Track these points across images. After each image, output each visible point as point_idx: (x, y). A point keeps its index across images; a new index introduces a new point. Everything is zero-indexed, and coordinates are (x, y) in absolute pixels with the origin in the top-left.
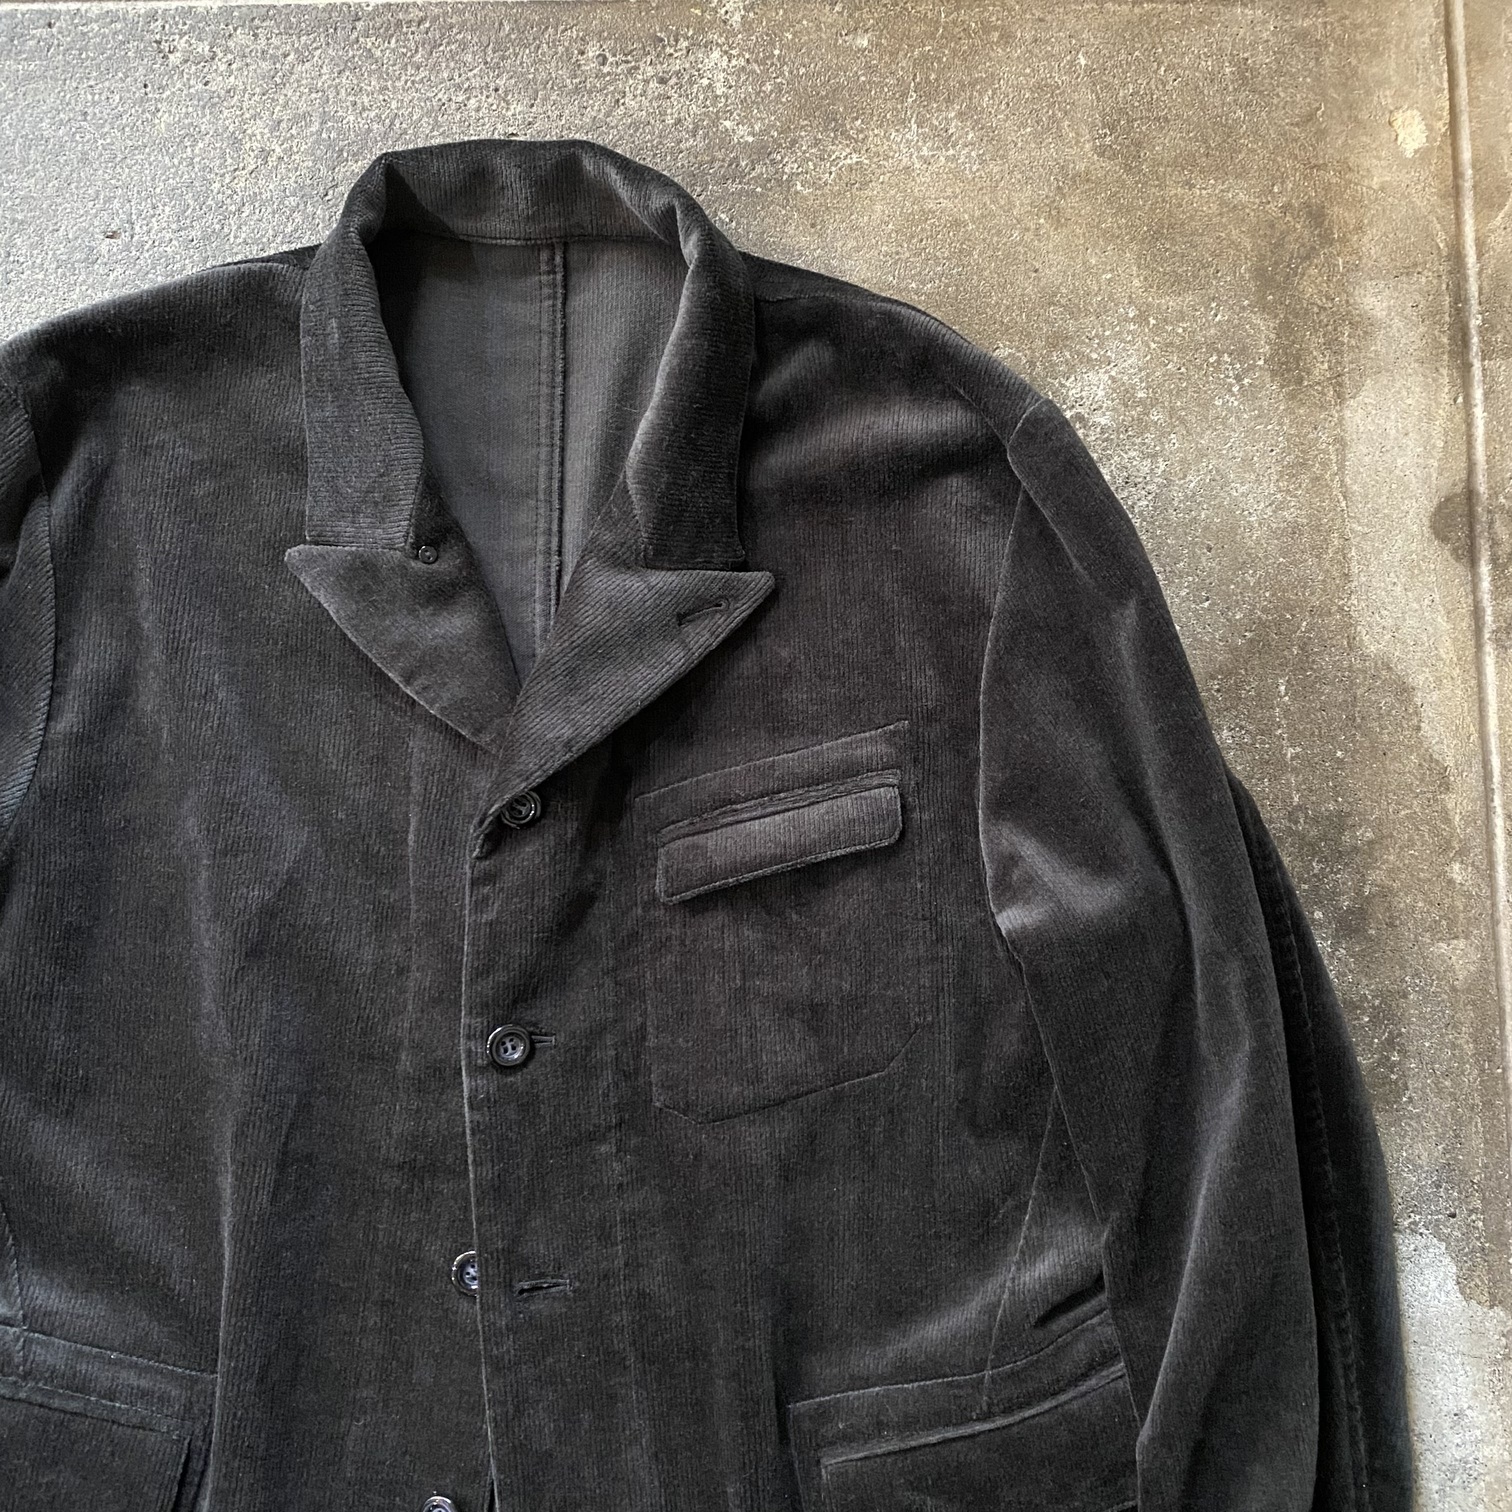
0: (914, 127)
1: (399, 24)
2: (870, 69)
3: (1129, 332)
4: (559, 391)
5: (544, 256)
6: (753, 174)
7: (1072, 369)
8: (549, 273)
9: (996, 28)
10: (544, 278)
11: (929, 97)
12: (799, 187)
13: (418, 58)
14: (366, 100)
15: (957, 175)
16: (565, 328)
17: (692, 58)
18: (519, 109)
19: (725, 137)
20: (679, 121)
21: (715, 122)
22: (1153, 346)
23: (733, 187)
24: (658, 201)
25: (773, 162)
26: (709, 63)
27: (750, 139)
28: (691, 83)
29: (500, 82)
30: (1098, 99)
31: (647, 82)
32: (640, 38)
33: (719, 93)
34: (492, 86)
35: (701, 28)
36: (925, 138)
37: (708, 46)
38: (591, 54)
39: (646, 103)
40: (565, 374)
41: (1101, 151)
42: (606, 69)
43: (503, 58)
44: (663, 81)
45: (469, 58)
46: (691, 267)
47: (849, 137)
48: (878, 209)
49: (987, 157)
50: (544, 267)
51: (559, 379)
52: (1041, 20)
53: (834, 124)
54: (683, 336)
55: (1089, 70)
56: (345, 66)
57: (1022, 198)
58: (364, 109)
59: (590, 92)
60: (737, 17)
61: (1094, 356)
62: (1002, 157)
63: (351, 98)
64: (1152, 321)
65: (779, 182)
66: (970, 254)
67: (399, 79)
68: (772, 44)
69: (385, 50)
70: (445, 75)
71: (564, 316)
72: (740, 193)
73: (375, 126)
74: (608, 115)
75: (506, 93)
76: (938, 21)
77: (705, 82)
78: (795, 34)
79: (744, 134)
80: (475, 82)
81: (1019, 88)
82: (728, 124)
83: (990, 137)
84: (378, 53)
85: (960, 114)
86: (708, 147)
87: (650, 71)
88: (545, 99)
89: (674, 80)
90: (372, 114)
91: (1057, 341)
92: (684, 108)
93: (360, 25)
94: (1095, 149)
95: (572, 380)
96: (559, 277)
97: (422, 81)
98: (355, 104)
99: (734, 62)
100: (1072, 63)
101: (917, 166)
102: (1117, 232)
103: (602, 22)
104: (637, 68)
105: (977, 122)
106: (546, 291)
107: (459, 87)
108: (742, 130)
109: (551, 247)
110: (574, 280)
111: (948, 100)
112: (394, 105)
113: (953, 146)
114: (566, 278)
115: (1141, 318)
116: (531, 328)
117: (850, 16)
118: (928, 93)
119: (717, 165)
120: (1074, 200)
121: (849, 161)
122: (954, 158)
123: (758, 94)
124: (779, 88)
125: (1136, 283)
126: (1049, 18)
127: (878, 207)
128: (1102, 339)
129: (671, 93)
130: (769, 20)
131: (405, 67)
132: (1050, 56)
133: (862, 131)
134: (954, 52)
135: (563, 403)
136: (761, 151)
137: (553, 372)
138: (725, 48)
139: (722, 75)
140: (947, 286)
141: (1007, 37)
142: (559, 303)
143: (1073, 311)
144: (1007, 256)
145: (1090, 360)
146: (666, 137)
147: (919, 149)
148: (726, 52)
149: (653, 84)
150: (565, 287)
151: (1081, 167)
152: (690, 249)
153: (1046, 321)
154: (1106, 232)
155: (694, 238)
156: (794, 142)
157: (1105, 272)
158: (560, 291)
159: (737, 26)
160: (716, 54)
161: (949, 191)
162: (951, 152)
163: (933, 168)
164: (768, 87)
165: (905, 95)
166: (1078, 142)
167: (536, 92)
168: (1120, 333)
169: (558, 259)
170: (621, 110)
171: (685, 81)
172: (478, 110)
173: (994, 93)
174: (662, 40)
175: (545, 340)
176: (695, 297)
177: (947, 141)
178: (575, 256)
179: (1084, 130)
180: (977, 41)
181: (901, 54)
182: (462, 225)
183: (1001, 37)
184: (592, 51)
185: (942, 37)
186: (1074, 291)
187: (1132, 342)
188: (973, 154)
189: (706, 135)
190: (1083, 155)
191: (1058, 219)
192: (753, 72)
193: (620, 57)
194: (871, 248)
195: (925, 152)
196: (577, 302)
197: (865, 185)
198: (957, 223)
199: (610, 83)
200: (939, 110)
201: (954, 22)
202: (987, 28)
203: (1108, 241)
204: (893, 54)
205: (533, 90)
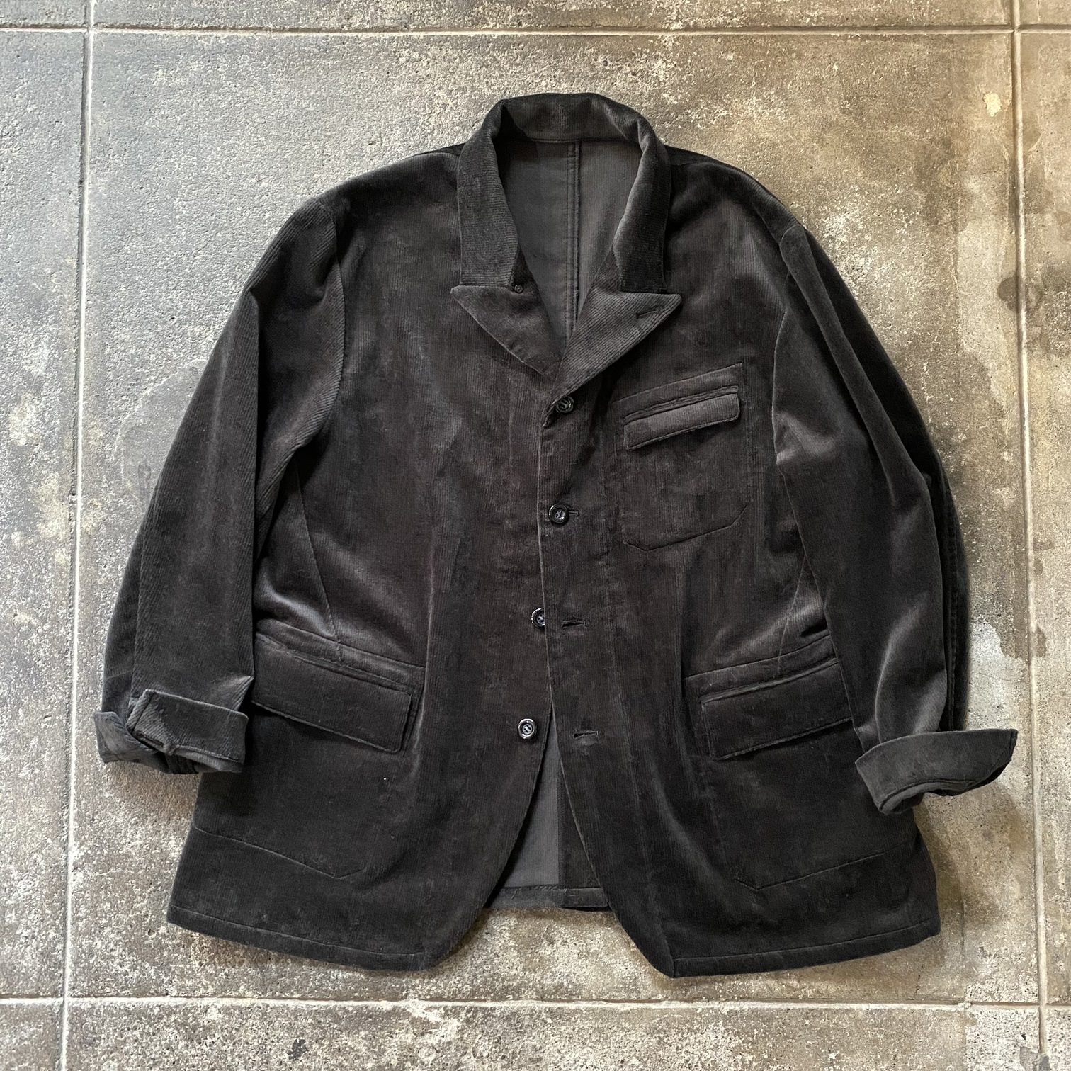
0: (755, 98)
1: (509, 45)
2: (733, 70)
3: (855, 198)
4: (577, 211)
5: (570, 148)
6: (677, 119)
7: (828, 215)
8: (572, 156)
9: (794, 51)
10: (570, 159)
11: (762, 84)
12: (699, 126)
13: (518, 61)
14: (493, 81)
15: (775, 122)
16: (579, 182)
17: (648, 63)
18: (566, 86)
19: (663, 103)
20: (642, 93)
21: (659, 94)
22: (867, 204)
23: (667, 125)
24: (629, 121)
25: (687, 114)
26: (656, 66)
27: (676, 103)
28: (648, 76)
29: (557, 73)
30: (843, 86)
31: (626, 74)
32: (624, 53)
33: (661, 80)
34: (553, 75)
35: (653, 49)
36: (759, 103)
37: (656, 57)
38: (600, 61)
39: (626, 85)
40: (580, 204)
41: (844, 111)
42: (607, 68)
43: (558, 62)
44: (634, 74)
45: (542, 61)
46: (644, 152)
47: (723, 103)
48: (736, 137)
49: (789, 113)
50: (570, 154)
51: (577, 206)
52: (816, 48)
53: (717, 97)
54: (640, 183)
55: (838, 72)
56: (483, 64)
57: (805, 134)
58: (492, 85)
59: (600, 79)
60: (670, 44)
61: (839, 208)
62: (797, 113)
63: (486, 80)
64: (867, 193)
65: (689, 123)
66: (780, 159)
67: (508, 71)
68: (687, 58)
69: (502, 57)
70: (531, 69)
71: (579, 177)
72: (671, 128)
73: (497, 93)
74: (608, 90)
75: (560, 79)
76: (766, 48)
77: (655, 75)
78: (698, 53)
79: (672, 100)
80: (545, 73)
81: (805, 80)
82: (665, 95)
83: (791, 104)
84: (499, 59)
85: (776, 93)
86: (655, 106)
87: (628, 69)
88: (578, 82)
89: (639, 75)
90: (496, 88)
91: (821, 200)
92: (644, 87)
93: (490, 45)
94: (841, 110)
95: (583, 207)
96: (577, 158)
97: (519, 72)
98: (487, 83)
99: (669, 66)
100: (831, 68)
101: (755, 117)
102: (851, 150)
103: (606, 46)
104: (622, 68)
105: (784, 96)
106: (570, 165)
107: (537, 75)
108: (672, 98)
109: (574, 143)
110: (583, 159)
111: (771, 86)
112: (506, 83)
113: (773, 108)
114: (580, 158)
115: (861, 192)
116: (563, 182)
117: (725, 44)
118: (761, 83)
119: (660, 114)
120: (829, 135)
121: (722, 114)
122: (774, 113)
123: (680, 81)
124: (690, 79)
125: (859, 174)
126: (820, 47)
127: (736, 136)
128: (843, 201)
129: (638, 80)
130: (686, 46)
131: (511, 65)
132: (820, 65)
133: (729, 99)
134: (774, 63)
135: (579, 217)
136: (680, 109)
137: (574, 203)
138: (665, 59)
139: (663, 72)
140: (769, 174)
141: (800, 56)
142: (577, 170)
143: (829, 187)
144: (798, 161)
145: (836, 210)
146: (636, 101)
147: (756, 109)
148: (665, 61)
149: (630, 75)
150: (579, 162)
151: (834, 118)
152: (644, 142)
153: (816, 192)
154: (845, 150)
155: (646, 137)
156: (697, 104)
157: (844, 169)
158: (577, 164)
159: (670, 49)
160: (660, 61)
161: (771, 129)
162: (772, 110)
163: (764, 118)
164: (685, 78)
165: (750, 83)
166: (833, 107)
167: (574, 78)
168: (851, 198)
169: (577, 150)
170: (614, 88)
171: (645, 74)
172: (546, 86)
173: (793, 82)
174: (634, 54)
175: (570, 188)
176: (647, 165)
177: (770, 105)
178: (584, 149)
179: (835, 101)
180: (786, 58)
181: (749, 63)
182: (533, 134)
183: (797, 56)
184: (601, 59)
185: (768, 55)
186: (830, 177)
187: (857, 203)
188: (783, 111)
189: (655, 100)
190: (835, 115)
191: (822, 142)
192: (678, 70)
193: (615, 62)
194: (733, 155)
195: (759, 110)
196: (585, 170)
197: (730, 125)
198: (774, 145)
199: (609, 75)
200: (766, 90)
201: (775, 48)
202: (790, 51)
203: (846, 155)
204: (745, 63)
205: (571, 77)
